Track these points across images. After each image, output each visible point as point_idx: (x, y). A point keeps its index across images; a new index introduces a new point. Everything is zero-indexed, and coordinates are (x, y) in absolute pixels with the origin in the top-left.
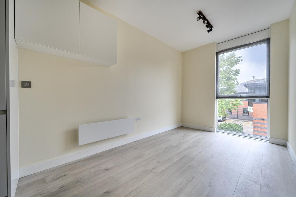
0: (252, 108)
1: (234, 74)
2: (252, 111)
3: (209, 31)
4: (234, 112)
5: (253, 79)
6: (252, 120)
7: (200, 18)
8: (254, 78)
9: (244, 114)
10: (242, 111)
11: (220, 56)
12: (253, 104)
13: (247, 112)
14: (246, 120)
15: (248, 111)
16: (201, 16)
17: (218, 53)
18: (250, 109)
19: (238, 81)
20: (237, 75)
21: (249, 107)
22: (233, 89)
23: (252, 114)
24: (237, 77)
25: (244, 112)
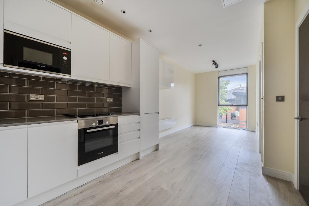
0: (238, 112)
1: (225, 84)
2: (239, 115)
3: (216, 68)
4: (224, 116)
5: (239, 87)
6: (239, 124)
7: (213, 64)
8: (240, 85)
9: (233, 118)
10: (231, 115)
11: (221, 79)
12: (240, 110)
13: (235, 117)
14: (234, 123)
15: (236, 115)
16: (214, 63)
17: (219, 77)
18: (237, 114)
19: (228, 89)
20: (227, 85)
21: (236, 112)
22: (224, 96)
23: (239, 118)
24: (227, 86)
25: (232, 117)
